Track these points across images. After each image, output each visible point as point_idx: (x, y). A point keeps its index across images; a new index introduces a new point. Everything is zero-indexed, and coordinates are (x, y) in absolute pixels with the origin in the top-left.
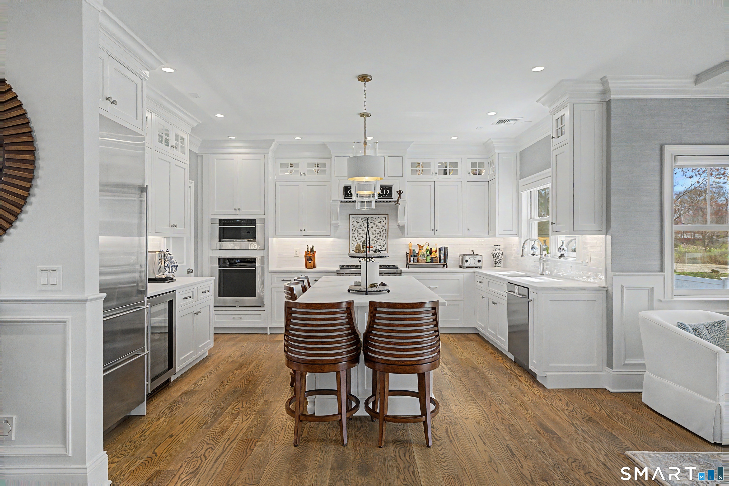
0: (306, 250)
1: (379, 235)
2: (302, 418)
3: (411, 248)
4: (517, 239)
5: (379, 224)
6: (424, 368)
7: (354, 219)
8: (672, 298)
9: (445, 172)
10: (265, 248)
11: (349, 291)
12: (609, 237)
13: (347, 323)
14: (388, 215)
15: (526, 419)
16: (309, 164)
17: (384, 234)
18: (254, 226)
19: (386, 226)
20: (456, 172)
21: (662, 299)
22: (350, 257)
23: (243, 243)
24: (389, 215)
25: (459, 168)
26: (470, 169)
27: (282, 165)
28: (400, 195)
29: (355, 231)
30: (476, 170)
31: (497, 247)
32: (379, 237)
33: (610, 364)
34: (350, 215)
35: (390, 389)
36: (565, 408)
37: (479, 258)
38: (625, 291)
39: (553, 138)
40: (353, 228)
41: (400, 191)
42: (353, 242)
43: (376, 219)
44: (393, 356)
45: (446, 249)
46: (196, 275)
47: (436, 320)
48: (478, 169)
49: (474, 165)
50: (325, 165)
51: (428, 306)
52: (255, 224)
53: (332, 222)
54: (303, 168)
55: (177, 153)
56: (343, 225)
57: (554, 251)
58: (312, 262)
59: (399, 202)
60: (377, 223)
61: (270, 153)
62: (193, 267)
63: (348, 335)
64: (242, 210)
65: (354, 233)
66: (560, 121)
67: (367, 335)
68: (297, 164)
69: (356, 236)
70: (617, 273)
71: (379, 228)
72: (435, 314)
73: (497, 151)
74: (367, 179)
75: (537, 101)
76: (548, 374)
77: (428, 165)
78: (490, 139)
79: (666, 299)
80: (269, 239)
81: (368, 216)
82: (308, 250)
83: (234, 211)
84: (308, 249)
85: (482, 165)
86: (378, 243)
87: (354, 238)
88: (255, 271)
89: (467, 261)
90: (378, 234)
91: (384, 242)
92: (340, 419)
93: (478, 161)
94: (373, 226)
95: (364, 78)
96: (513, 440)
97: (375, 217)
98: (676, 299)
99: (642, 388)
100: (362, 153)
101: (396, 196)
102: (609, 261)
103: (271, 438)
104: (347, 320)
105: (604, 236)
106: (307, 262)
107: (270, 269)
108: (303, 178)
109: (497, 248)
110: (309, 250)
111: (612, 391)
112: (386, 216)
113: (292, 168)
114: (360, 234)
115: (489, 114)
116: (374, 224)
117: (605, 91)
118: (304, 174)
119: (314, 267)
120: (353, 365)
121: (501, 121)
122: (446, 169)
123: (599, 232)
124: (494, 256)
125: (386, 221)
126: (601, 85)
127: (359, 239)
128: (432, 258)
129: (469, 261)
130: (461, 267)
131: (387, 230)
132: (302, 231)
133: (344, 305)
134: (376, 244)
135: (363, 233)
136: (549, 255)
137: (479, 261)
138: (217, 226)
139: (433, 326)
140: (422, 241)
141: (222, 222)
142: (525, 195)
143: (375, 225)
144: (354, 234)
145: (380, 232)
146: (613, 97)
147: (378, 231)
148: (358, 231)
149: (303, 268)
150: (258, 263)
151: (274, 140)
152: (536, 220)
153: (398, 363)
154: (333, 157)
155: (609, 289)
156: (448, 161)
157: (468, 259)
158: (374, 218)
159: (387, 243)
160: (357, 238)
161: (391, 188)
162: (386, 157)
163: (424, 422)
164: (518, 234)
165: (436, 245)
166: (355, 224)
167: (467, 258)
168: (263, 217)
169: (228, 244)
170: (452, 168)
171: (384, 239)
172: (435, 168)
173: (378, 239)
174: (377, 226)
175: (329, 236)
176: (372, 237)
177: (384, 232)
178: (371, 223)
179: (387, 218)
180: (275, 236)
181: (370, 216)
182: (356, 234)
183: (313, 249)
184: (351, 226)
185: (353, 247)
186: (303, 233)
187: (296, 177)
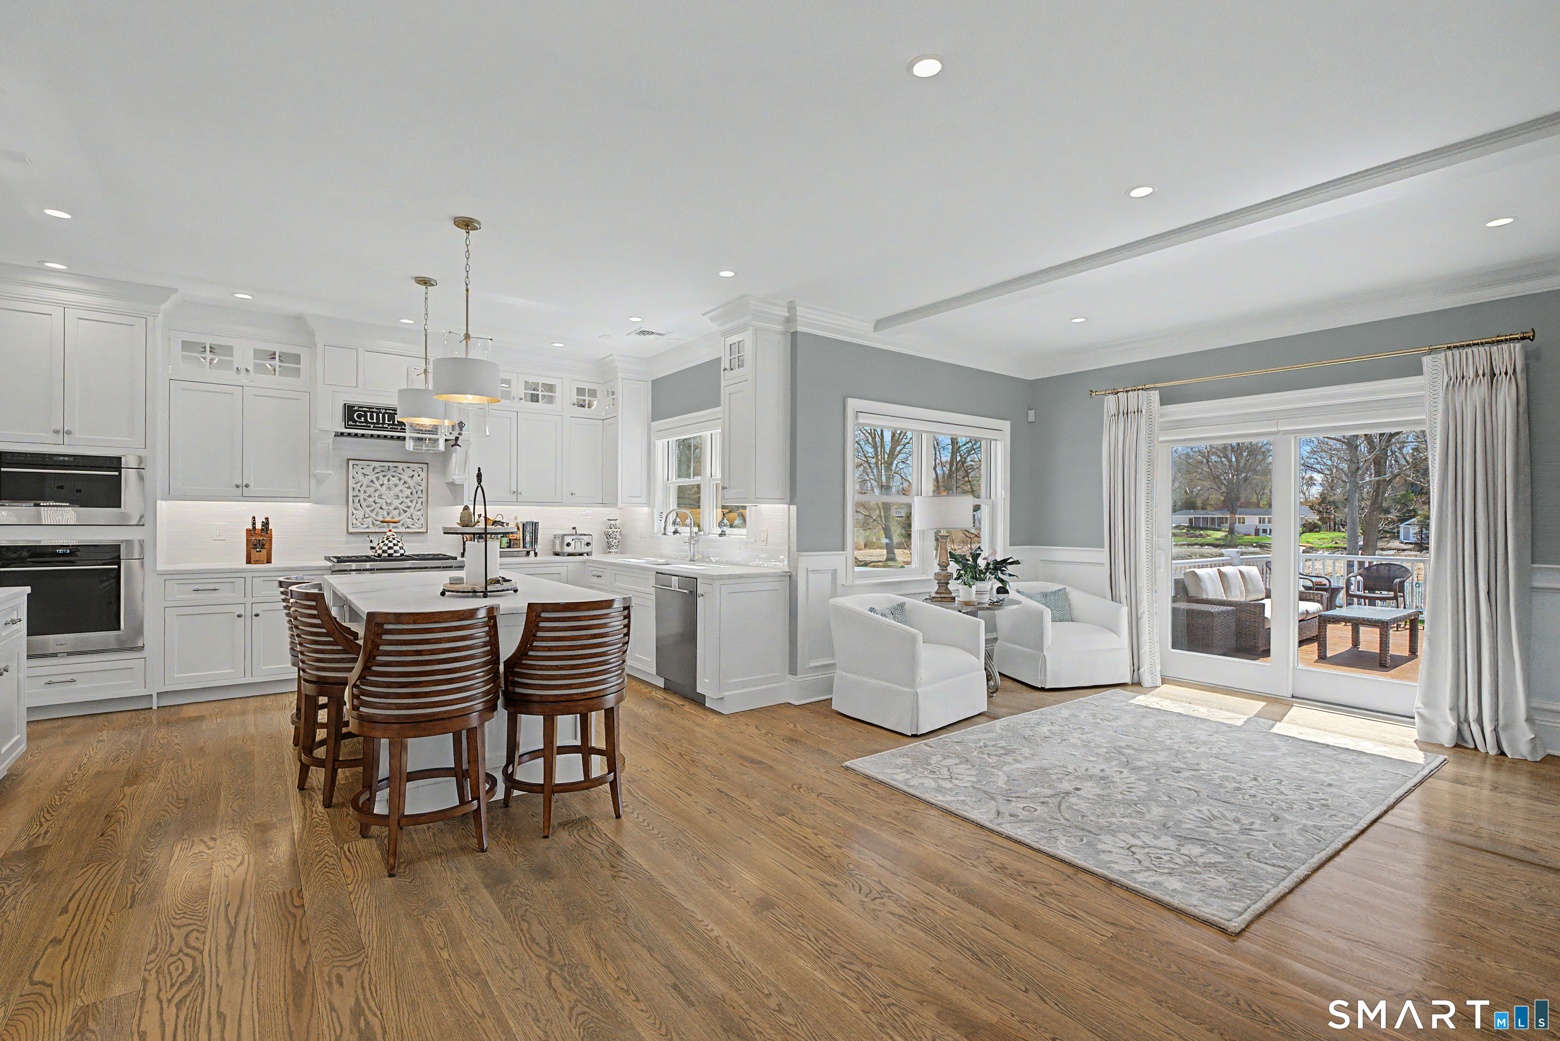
0: (250, 527)
1: (409, 499)
2: (403, 822)
4: (646, 510)
5: (409, 480)
6: (610, 701)
7: (358, 469)
8: (853, 582)
9: (534, 398)
10: (142, 521)
11: (443, 594)
12: (793, 508)
13: (485, 644)
14: (427, 464)
15: (721, 755)
16: (258, 353)
17: (419, 498)
18: (117, 473)
19: (424, 483)
20: (550, 400)
21: (844, 583)
22: (445, 533)
24: (430, 465)
25: (558, 394)
26: (575, 398)
27: (188, 345)
28: (461, 430)
29: (359, 491)
30: (584, 401)
31: (613, 522)
32: (410, 504)
33: (793, 671)
34: (349, 460)
35: (558, 744)
36: (756, 732)
37: (586, 539)
38: (811, 575)
39: (725, 369)
40: (355, 486)
41: (461, 423)
42: (355, 512)
43: (403, 470)
44: (569, 687)
45: (535, 525)
47: (628, 626)
48: (587, 398)
49: (580, 391)
50: (296, 358)
51: (617, 605)
52: (119, 468)
53: (314, 471)
54: (243, 356)
56: (334, 478)
57: (707, 527)
58: (264, 551)
59: (458, 443)
60: (405, 477)
61: (161, 316)
64: (76, 435)
65: (359, 494)
66: (735, 348)
67: (514, 659)
68: (228, 350)
69: (362, 501)
70: (803, 553)
71: (409, 488)
72: (628, 617)
73: (620, 375)
74: (470, 398)
75: (703, 315)
76: (726, 694)
78: (612, 355)
79: (848, 584)
80: (159, 502)
81: (387, 464)
82: (254, 528)
83: (51, 434)
84: (254, 524)
85: (593, 393)
86: (408, 514)
87: (357, 504)
88: (117, 571)
89: (568, 545)
90: (407, 497)
91: (419, 513)
92: (475, 807)
93: (587, 386)
94: (398, 482)
95: (467, 224)
96: (721, 782)
97: (400, 465)
98: (857, 582)
99: (831, 693)
100: (459, 354)
102: (794, 539)
103: (326, 878)
104: (488, 638)
105: (786, 506)
106: (253, 551)
107: (161, 567)
108: (243, 379)
109: (611, 523)
110: (259, 526)
111: (797, 703)
112: (425, 466)
113: (212, 356)
114: (370, 496)
115: (631, 319)
116: (400, 479)
117: (790, 320)
118: (247, 370)
119: (269, 561)
120: (491, 715)
121: (643, 333)
122: (536, 392)
123: (781, 500)
124: (608, 536)
125: (423, 475)
126: (787, 310)
127: (368, 506)
128: (510, 540)
129: (573, 543)
130: (557, 554)
131: (424, 491)
132: (241, 488)
134: (404, 516)
135: (377, 495)
136: (702, 533)
137: (588, 544)
139: (622, 635)
141: (12, 458)
142: (660, 445)
143: (402, 481)
144: (357, 496)
145: (411, 493)
146: (800, 329)
147: (408, 492)
148: (365, 492)
149: (242, 564)
150: (124, 553)
151: (176, 291)
152: (674, 483)
153: (576, 698)
154: (320, 347)
155: (794, 574)
156: (541, 381)
157: (570, 541)
158: (400, 468)
159: (425, 515)
160: (364, 504)
163: (611, 783)
164: (650, 503)
165: (516, 518)
166: (360, 477)
167: (568, 539)
168: (137, 453)
170: (546, 394)
171: (419, 506)
172: (519, 390)
173: (409, 507)
174: (405, 482)
175: (306, 499)
176: (396, 503)
177: (419, 494)
178: (393, 477)
179: (425, 470)
180: (169, 496)
181: (391, 464)
182: (362, 496)
183: (267, 523)
184: (351, 480)
185: (355, 522)
186: (242, 491)
187: (228, 376)
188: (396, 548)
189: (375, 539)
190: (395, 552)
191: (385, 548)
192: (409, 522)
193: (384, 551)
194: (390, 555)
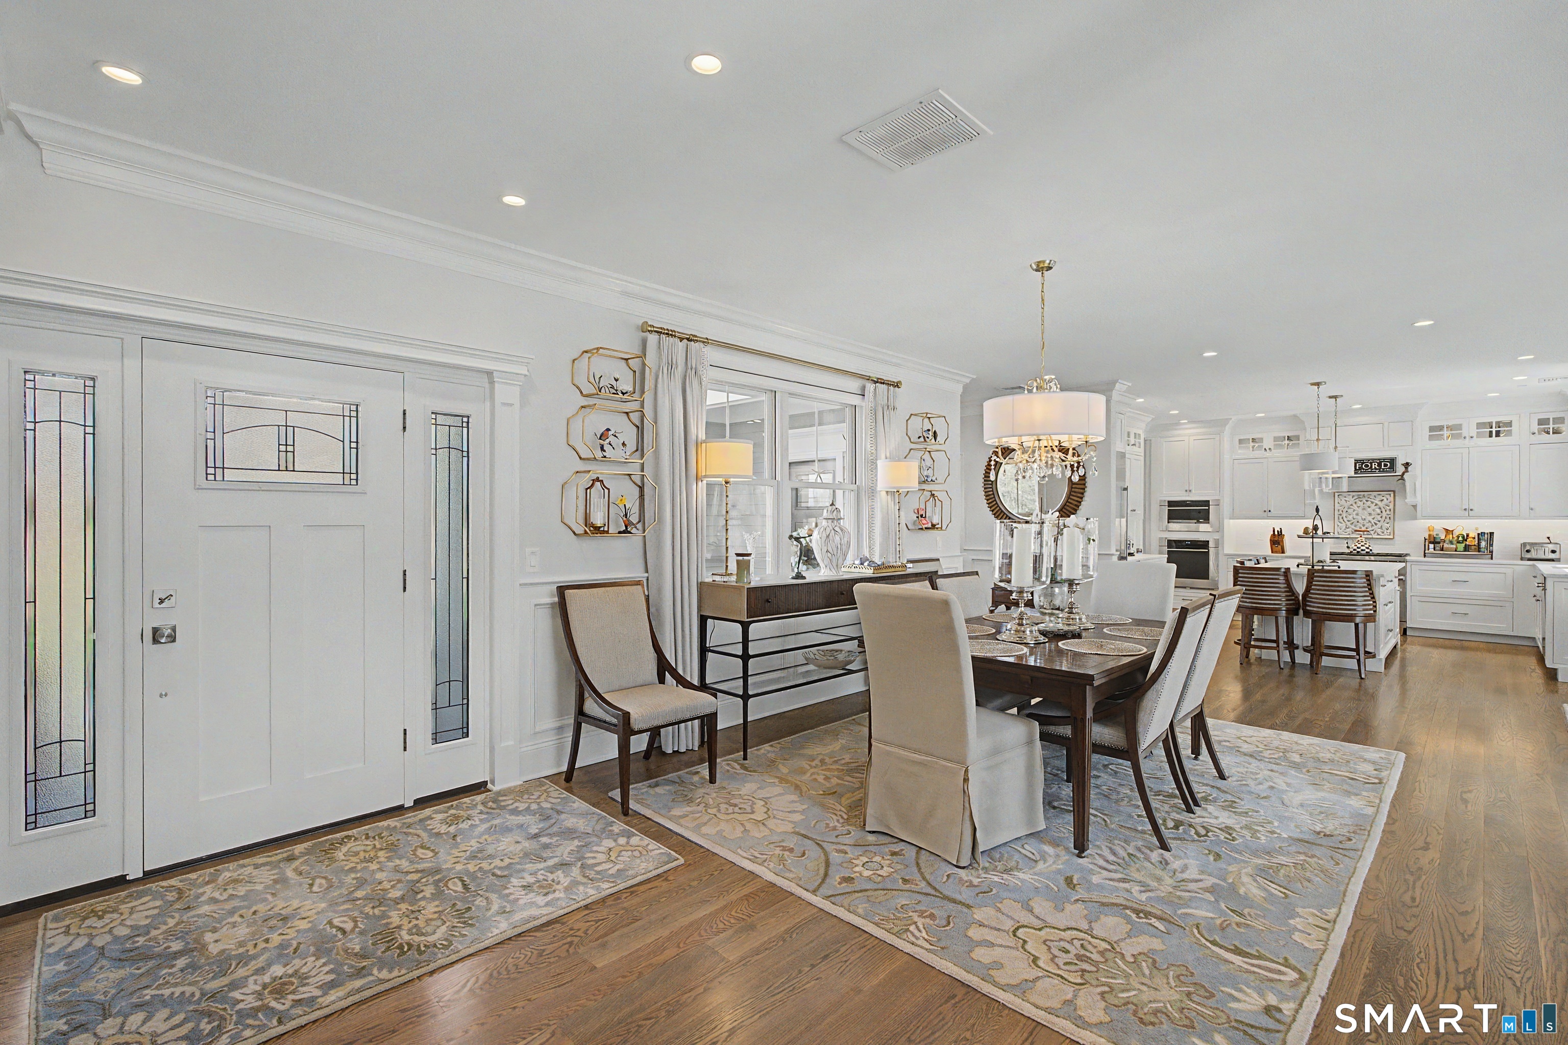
0: (1273, 533)
1: (1380, 516)
3: (1431, 533)
5: (1379, 503)
6: (1358, 620)
7: (1341, 497)
9: (1490, 434)
10: (1220, 529)
13: (1285, 583)
16: (1276, 439)
17: (1388, 515)
18: (1208, 508)
19: (1392, 505)
20: (1509, 433)
23: (1192, 525)
24: (1396, 492)
25: (1515, 428)
26: (1536, 428)
27: (1241, 441)
28: (1406, 468)
29: (1342, 511)
30: (1547, 428)
32: (1380, 519)
34: (1334, 491)
37: (1555, 547)
40: (1339, 508)
41: (1407, 464)
42: (1339, 524)
43: (1375, 496)
45: (1491, 534)
46: (1145, 553)
47: (1369, 585)
48: (1551, 426)
49: (1543, 422)
50: (1297, 438)
51: (1361, 573)
52: (1208, 506)
53: (1307, 502)
54: (1268, 443)
55: (1135, 449)
56: (1325, 505)
58: (1280, 547)
59: (1407, 476)
60: (1376, 501)
61: (1226, 431)
62: (1141, 547)
63: (1286, 592)
64: (1193, 491)
67: (1305, 595)
68: (1261, 440)
69: (1344, 518)
71: (1379, 508)
77: (1459, 427)
80: (1226, 521)
81: (1363, 493)
83: (1185, 492)
85: (1559, 420)
86: (1379, 526)
87: (1341, 520)
88: (1207, 554)
89: (1528, 551)
90: (1378, 515)
91: (1388, 525)
93: (1551, 416)
94: (1371, 505)
97: (1373, 493)
101: (1400, 469)
104: (1286, 581)
106: (1274, 545)
107: (1226, 552)
108: (1268, 454)
110: (1276, 533)
112: (1392, 493)
113: (1253, 444)
114: (1350, 514)
116: (1372, 503)
118: (1270, 449)
119: (1283, 552)
122: (1491, 430)
125: (1392, 499)
127: (1349, 521)
128: (1466, 545)
129: (1533, 551)
131: (1392, 510)
132: (1266, 512)
133: (1283, 570)
134: (1375, 527)
135: (1355, 513)
137: (1553, 552)
138: (1167, 508)
140: (1450, 524)
141: (1171, 503)
143: (1374, 504)
144: (1341, 515)
145: (1381, 512)
147: (1378, 511)
148: (1347, 512)
149: (1268, 552)
150: (1211, 544)
151: (1228, 420)
154: (1309, 429)
156: (1495, 420)
157: (1530, 549)
158: (1372, 495)
159: (1392, 527)
160: (1346, 520)
161: (1392, 461)
162: (1386, 424)
165: (1475, 529)
166: (1343, 502)
167: (1528, 547)
168: (1217, 498)
169: (1175, 526)
170: (1503, 429)
171: (1388, 520)
172: (1471, 430)
173: (1379, 521)
174: (1376, 505)
175: (1303, 518)
176: (1370, 518)
177: (1388, 512)
178: (1367, 501)
179: (1392, 495)
180: (1233, 517)
181: (1366, 493)
182: (1344, 515)
183: (1281, 532)
184: (1336, 504)
185: (1339, 531)
186: (1267, 514)
187: (1259, 453)
188: (1362, 548)
189: (1350, 542)
190: (1362, 550)
191: (1355, 548)
192: (1379, 531)
193: (1354, 550)
194: (1358, 552)
